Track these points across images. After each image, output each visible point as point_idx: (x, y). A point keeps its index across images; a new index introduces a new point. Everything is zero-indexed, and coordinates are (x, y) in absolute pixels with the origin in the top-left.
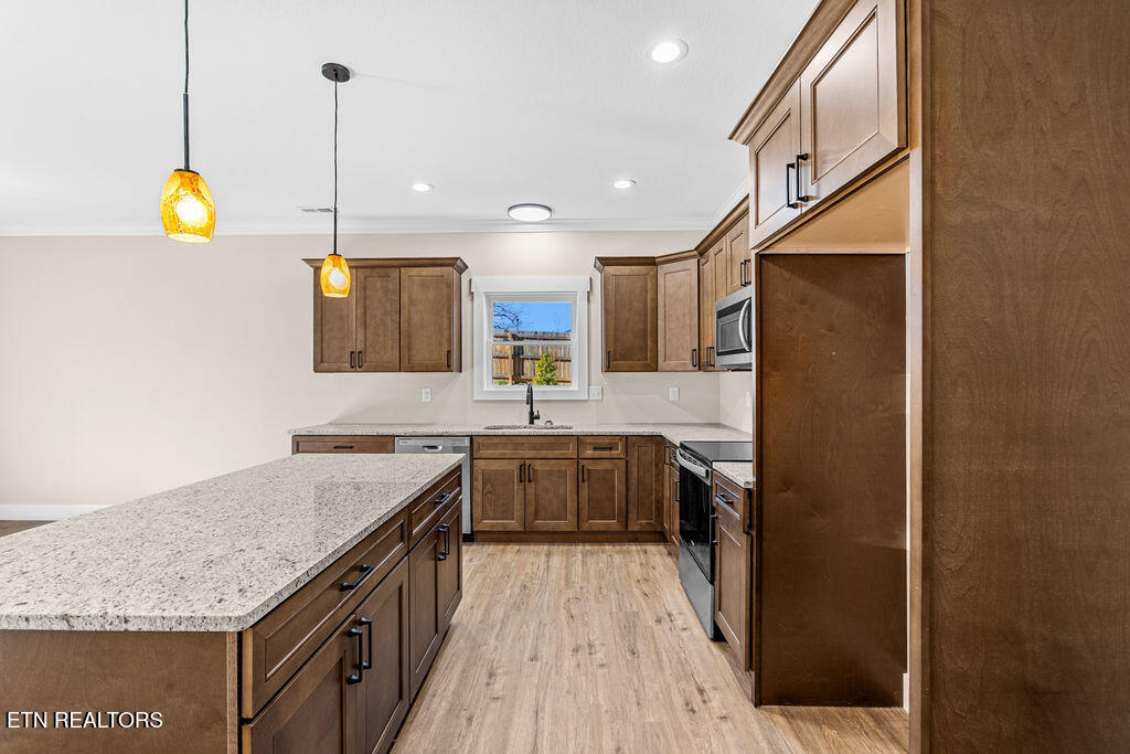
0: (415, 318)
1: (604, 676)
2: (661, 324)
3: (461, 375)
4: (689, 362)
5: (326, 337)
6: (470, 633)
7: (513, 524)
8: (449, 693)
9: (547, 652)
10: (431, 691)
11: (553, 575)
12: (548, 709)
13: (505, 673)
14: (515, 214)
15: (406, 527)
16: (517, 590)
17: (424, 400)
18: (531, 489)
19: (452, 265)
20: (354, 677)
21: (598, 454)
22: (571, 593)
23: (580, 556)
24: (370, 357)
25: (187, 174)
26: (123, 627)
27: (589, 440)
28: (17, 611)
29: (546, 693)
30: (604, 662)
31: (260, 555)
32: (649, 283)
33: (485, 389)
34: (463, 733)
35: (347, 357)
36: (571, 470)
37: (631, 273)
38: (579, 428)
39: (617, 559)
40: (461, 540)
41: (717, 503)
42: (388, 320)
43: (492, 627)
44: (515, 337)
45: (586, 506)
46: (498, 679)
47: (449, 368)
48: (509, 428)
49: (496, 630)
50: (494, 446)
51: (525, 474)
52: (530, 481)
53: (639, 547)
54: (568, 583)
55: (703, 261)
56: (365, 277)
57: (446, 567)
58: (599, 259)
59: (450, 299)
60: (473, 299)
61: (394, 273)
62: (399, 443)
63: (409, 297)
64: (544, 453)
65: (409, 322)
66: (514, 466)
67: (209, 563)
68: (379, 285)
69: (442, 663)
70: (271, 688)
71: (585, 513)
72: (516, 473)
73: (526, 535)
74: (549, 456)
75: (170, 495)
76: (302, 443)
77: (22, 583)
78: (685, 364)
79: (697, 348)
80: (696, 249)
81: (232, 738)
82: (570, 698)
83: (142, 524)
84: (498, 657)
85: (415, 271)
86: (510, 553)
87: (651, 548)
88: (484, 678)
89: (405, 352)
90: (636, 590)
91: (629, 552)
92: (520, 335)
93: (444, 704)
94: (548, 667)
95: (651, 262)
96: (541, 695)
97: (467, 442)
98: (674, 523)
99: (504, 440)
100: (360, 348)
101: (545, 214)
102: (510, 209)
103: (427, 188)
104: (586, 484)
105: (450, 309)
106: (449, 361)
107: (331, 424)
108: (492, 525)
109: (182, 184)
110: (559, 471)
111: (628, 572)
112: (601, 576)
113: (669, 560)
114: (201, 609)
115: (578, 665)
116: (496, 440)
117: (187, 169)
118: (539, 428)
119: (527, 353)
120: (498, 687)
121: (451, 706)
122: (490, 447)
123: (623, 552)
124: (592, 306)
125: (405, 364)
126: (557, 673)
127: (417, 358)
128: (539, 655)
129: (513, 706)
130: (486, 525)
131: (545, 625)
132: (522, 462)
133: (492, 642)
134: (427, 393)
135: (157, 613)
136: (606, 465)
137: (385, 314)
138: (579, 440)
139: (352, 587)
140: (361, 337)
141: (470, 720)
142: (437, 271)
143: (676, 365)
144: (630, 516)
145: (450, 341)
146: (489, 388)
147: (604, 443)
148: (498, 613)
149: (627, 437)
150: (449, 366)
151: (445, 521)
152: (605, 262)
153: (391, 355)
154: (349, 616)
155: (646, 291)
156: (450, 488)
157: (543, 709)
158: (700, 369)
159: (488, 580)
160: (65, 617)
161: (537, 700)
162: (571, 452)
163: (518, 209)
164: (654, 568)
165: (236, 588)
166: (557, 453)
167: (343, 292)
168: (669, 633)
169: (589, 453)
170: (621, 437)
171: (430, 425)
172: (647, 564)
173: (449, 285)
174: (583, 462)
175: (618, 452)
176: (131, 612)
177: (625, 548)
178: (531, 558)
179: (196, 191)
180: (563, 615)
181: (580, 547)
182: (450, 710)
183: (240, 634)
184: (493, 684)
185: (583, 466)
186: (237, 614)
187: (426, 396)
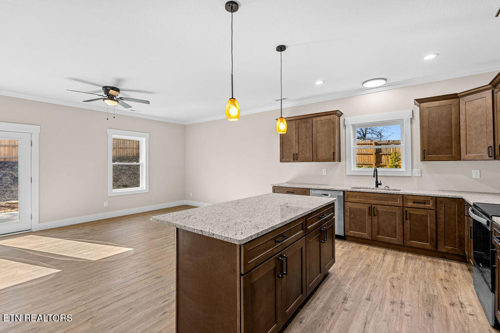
0: (319, 139)
1: (408, 321)
2: (462, 132)
3: (341, 163)
4: (486, 154)
5: (285, 148)
6: (338, 278)
7: (365, 235)
8: (325, 300)
9: (376, 298)
10: (318, 296)
11: (386, 264)
12: (372, 323)
13: (352, 301)
14: (366, 85)
15: (304, 225)
16: (365, 267)
17: (324, 174)
18: (375, 220)
19: (335, 114)
20: (280, 276)
21: (416, 205)
22: (395, 275)
23: (404, 258)
24: (301, 156)
25: (233, 100)
26: (212, 237)
27: (410, 198)
28: (193, 227)
29: (371, 317)
30: (409, 314)
31: (249, 223)
32: (453, 110)
33: (352, 170)
34: (329, 318)
35: (292, 156)
36: (399, 212)
37: (439, 105)
38: (404, 191)
39: (429, 265)
40: (334, 237)
41: (495, 242)
42: (307, 140)
43: (349, 280)
44: (376, 144)
45: (409, 232)
46: (348, 302)
47: (334, 160)
48: (364, 188)
49: (351, 281)
50: (355, 197)
51: (372, 211)
52: (374, 215)
53: (446, 262)
54: (394, 269)
55: (496, 90)
56: (298, 124)
57: (326, 246)
58: (417, 100)
59: (334, 129)
60: (345, 128)
61: (310, 120)
62: (312, 192)
63: (316, 130)
64: (382, 202)
65: (316, 140)
66: (366, 207)
67: (236, 224)
68: (303, 126)
69: (324, 287)
70: (250, 267)
71: (408, 236)
72: (367, 210)
73: (372, 242)
74: (385, 204)
75: (232, 202)
76: (277, 189)
77: (194, 220)
78: (483, 156)
79: (492, 145)
80: (490, 84)
81: (238, 279)
82: (385, 324)
83: (223, 210)
84: (350, 293)
85: (318, 118)
86: (363, 249)
87: (455, 264)
88: (341, 299)
89: (314, 153)
90: (438, 284)
91: (438, 263)
92: (379, 143)
93: (322, 304)
94: (375, 305)
95: (455, 96)
96: (369, 317)
97: (342, 194)
98: (470, 252)
99: (360, 194)
100: (297, 152)
101: (383, 82)
102: (363, 83)
103: (322, 82)
104: (408, 221)
105: (334, 134)
106: (334, 156)
107: (287, 183)
108: (355, 234)
109: (231, 103)
110: (391, 212)
111: (435, 274)
112: (415, 271)
113: (468, 274)
114: (230, 236)
115: (393, 310)
116: (356, 194)
117: (232, 98)
118: (381, 189)
119: (384, 152)
120: (348, 305)
121: (325, 305)
122: (352, 197)
123: (434, 262)
124: (414, 126)
125: (315, 158)
126: (379, 310)
127: (320, 156)
128: (372, 299)
129: (354, 315)
130: (352, 233)
131: (377, 286)
132: (370, 205)
133: (348, 286)
134: (325, 171)
135: (220, 234)
136: (422, 212)
137: (306, 138)
138: (404, 197)
139: (280, 242)
140: (297, 147)
141: (333, 314)
142: (328, 117)
143: (474, 157)
144: (439, 243)
145: (334, 147)
146: (354, 168)
147: (421, 200)
148: (353, 274)
149: (436, 197)
150: (334, 159)
151: (325, 226)
152: (420, 101)
153: (309, 155)
154: (279, 252)
155: (451, 114)
156: (328, 212)
157: (369, 323)
158: (495, 159)
159: (350, 258)
160: (201, 231)
161: (367, 318)
162: (399, 202)
163: (367, 83)
164: (455, 275)
165: (240, 232)
166: (390, 203)
167: (284, 131)
168: (459, 314)
169: (410, 204)
170: (432, 197)
171: (326, 185)
172: (450, 272)
173: (333, 123)
174: (405, 209)
175: (431, 205)
176: (215, 233)
177: (435, 260)
178: (375, 254)
179: (235, 105)
180: (388, 284)
181: (405, 254)
182: (324, 307)
183: (240, 245)
184: (346, 303)
185: (406, 211)
186: (239, 239)
187: (324, 172)
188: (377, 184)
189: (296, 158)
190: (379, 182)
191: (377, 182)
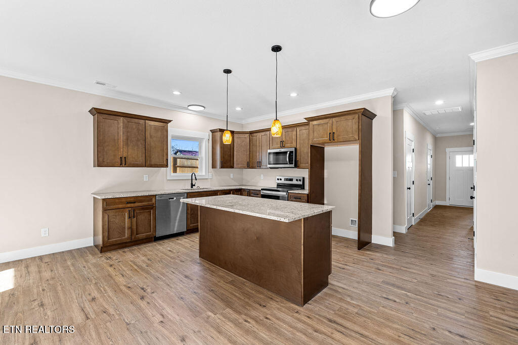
0: (152, 144)
2: (236, 153)
3: (168, 169)
4: (246, 166)
5: (106, 149)
17: (145, 180)
19: (168, 123)
24: (130, 160)
33: (172, 175)
35: (118, 160)
55: (252, 135)
56: (128, 122)
58: (211, 130)
61: (142, 122)
62: (158, 198)
63: (150, 134)
68: (134, 127)
76: (110, 201)
79: (248, 161)
80: (249, 132)
85: (152, 123)
89: (148, 158)
95: (233, 132)
97: (186, 195)
99: (198, 193)
100: (125, 156)
101: (202, 109)
102: (188, 106)
105: (167, 141)
116: (195, 194)
118: (195, 189)
124: (209, 144)
125: (148, 164)
127: (153, 162)
140: (125, 150)
142: (161, 124)
143: (241, 167)
145: (167, 154)
150: (166, 165)
153: (141, 159)
163: (192, 106)
173: (167, 131)
187: (146, 178)
188: (192, 185)
189: (123, 162)
190: (194, 184)
191: (192, 184)
